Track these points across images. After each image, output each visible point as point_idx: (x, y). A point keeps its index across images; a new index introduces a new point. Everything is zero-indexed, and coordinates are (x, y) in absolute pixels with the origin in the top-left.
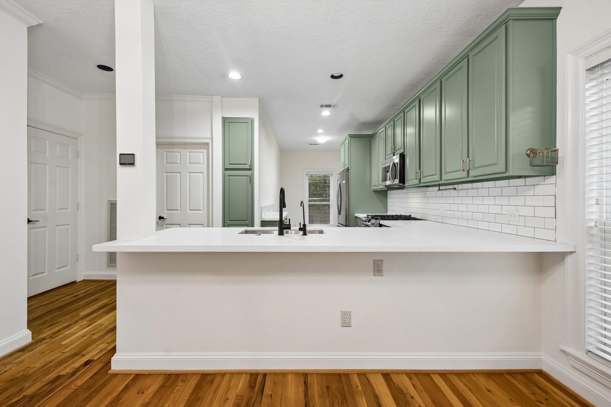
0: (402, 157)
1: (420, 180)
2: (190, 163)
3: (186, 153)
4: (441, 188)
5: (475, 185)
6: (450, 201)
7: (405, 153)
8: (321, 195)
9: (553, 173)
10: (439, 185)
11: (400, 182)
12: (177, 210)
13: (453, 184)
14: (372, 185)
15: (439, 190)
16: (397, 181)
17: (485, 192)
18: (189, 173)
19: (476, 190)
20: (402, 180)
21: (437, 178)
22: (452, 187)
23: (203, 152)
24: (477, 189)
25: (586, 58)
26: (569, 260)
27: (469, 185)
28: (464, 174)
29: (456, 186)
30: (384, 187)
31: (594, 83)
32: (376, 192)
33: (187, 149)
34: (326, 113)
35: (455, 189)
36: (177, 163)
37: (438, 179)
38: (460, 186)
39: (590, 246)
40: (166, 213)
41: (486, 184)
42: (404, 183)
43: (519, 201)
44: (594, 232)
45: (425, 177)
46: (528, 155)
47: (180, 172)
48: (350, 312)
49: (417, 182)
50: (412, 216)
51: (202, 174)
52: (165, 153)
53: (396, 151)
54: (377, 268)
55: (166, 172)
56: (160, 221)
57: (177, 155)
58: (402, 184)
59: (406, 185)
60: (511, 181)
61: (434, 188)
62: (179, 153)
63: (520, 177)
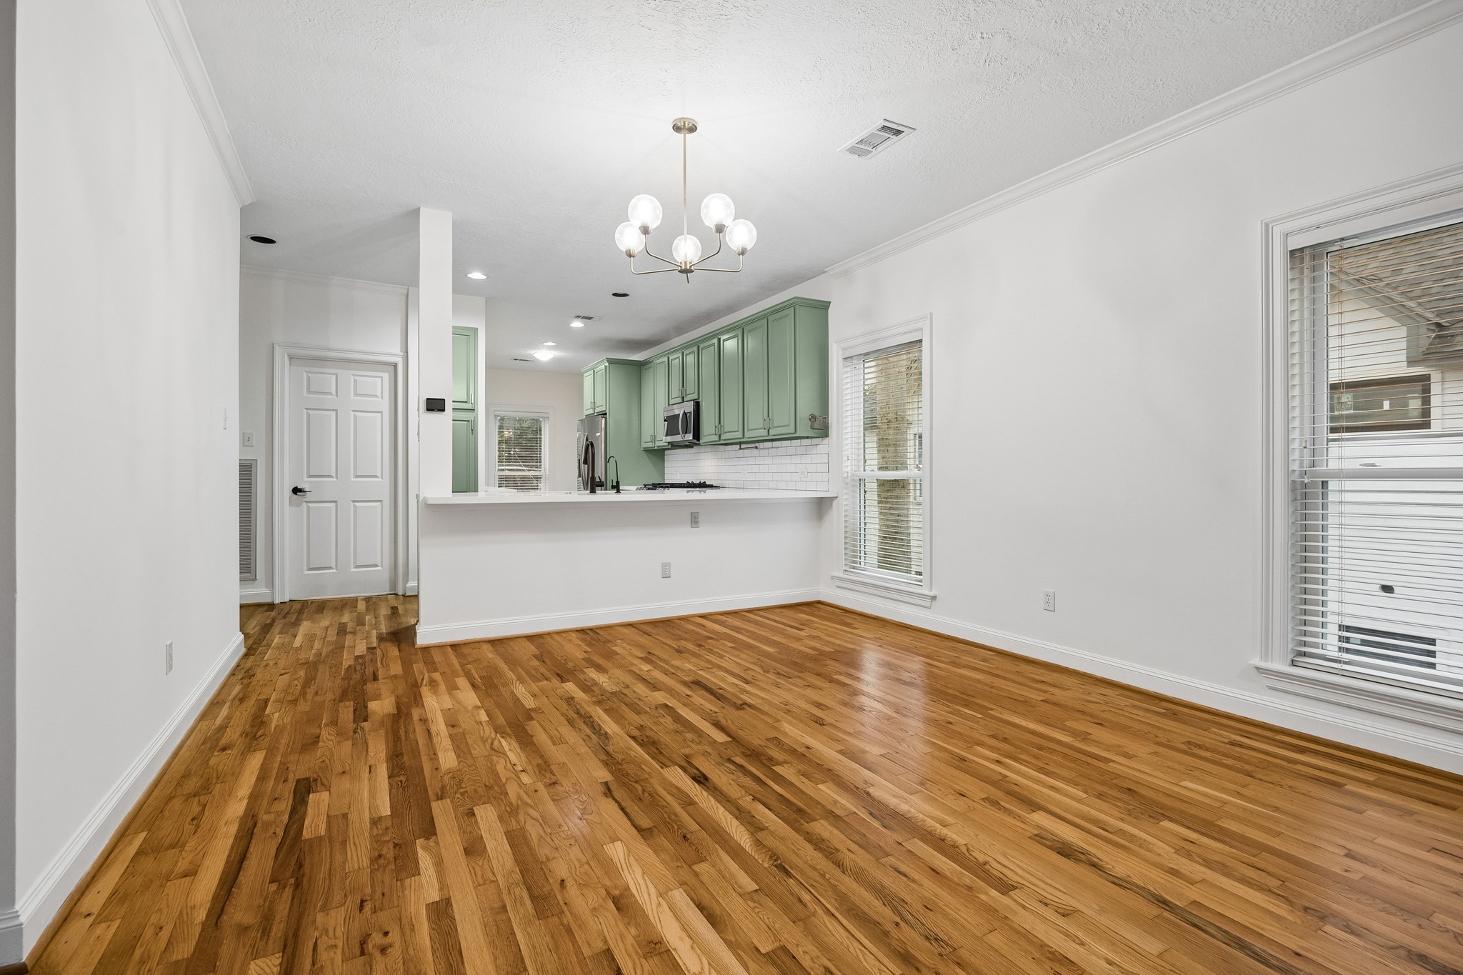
0: (697, 405)
1: (720, 436)
2: (356, 394)
3: (348, 376)
4: (743, 446)
5: (776, 444)
6: (751, 461)
7: (700, 400)
8: (523, 459)
9: (827, 436)
10: (740, 443)
11: (694, 438)
12: (330, 476)
13: (755, 443)
14: (643, 440)
15: (740, 449)
16: (690, 437)
17: (782, 451)
18: (353, 411)
19: (775, 450)
20: (697, 436)
21: (739, 435)
22: (753, 445)
23: (382, 377)
24: (777, 448)
25: (844, 349)
26: (835, 503)
27: (769, 444)
28: (765, 433)
29: (757, 445)
30: (667, 444)
31: (848, 369)
32: (648, 451)
33: (350, 369)
34: (577, 324)
35: (756, 448)
36: (330, 394)
37: (741, 436)
38: (761, 445)
39: (845, 491)
40: (308, 481)
41: (784, 443)
42: (698, 440)
43: (807, 459)
44: (848, 481)
45: (726, 433)
46: (810, 419)
47: (336, 410)
48: (670, 563)
49: (716, 438)
50: (707, 483)
51: (380, 414)
52: (305, 374)
53: (687, 395)
54: (694, 520)
55: (306, 409)
56: (295, 496)
57: (328, 379)
58: (695, 441)
59: (701, 442)
60: (802, 440)
61: (734, 446)
62: (335, 376)
63: (808, 438)
